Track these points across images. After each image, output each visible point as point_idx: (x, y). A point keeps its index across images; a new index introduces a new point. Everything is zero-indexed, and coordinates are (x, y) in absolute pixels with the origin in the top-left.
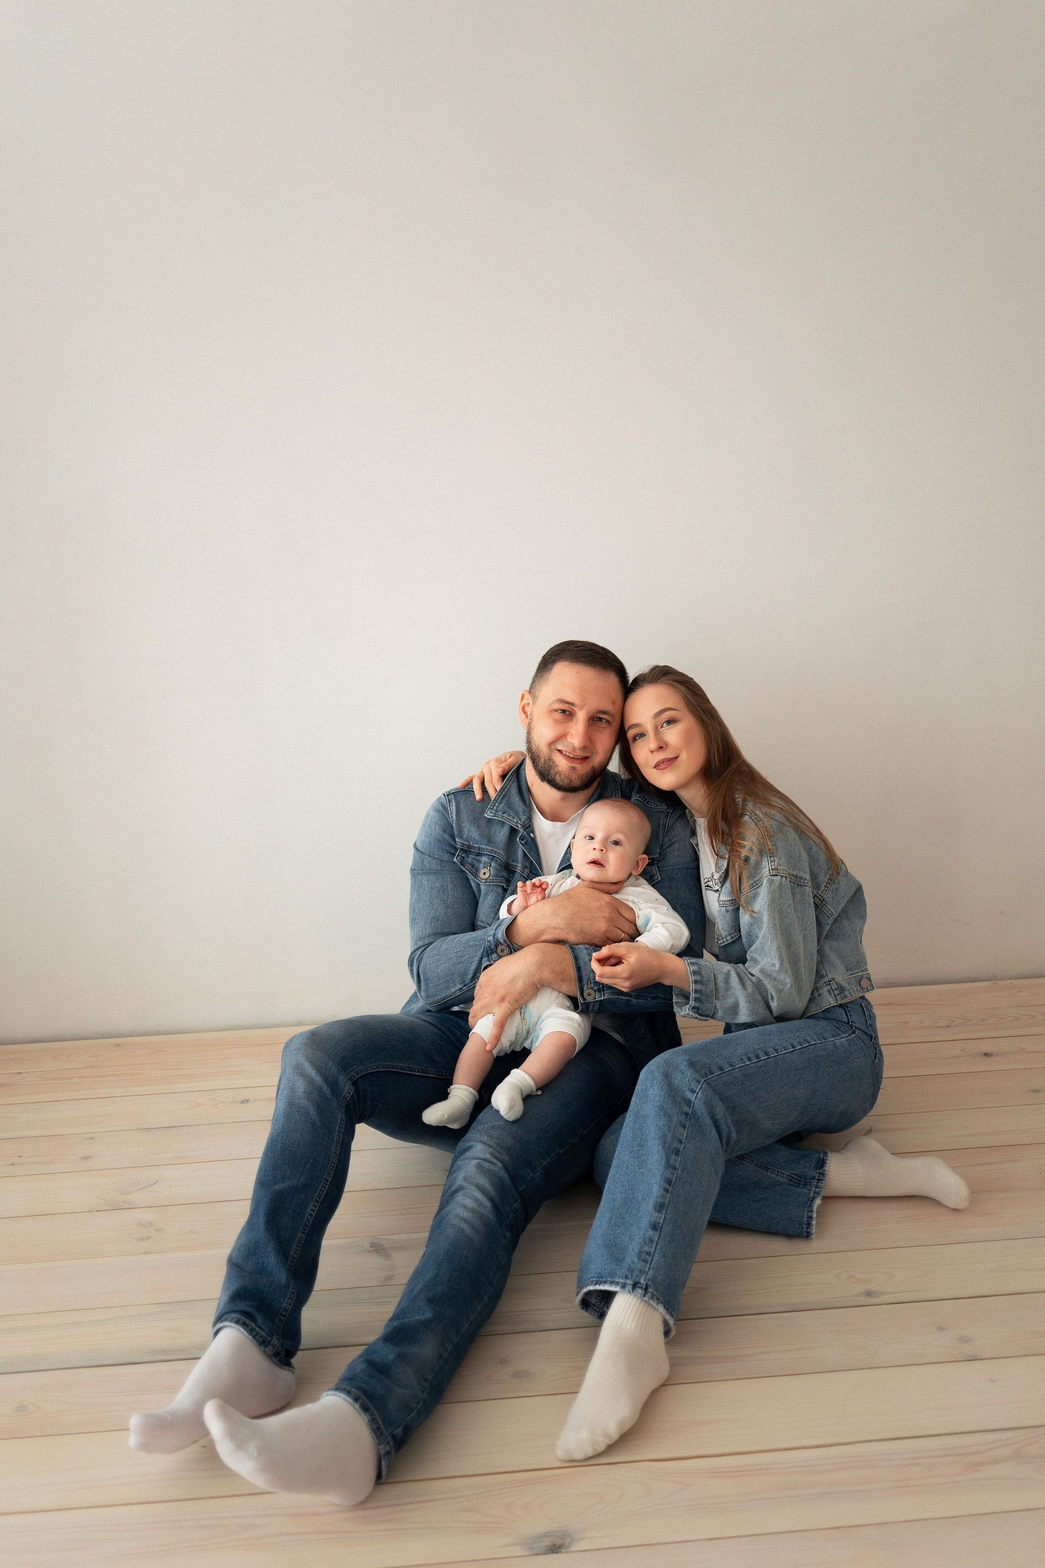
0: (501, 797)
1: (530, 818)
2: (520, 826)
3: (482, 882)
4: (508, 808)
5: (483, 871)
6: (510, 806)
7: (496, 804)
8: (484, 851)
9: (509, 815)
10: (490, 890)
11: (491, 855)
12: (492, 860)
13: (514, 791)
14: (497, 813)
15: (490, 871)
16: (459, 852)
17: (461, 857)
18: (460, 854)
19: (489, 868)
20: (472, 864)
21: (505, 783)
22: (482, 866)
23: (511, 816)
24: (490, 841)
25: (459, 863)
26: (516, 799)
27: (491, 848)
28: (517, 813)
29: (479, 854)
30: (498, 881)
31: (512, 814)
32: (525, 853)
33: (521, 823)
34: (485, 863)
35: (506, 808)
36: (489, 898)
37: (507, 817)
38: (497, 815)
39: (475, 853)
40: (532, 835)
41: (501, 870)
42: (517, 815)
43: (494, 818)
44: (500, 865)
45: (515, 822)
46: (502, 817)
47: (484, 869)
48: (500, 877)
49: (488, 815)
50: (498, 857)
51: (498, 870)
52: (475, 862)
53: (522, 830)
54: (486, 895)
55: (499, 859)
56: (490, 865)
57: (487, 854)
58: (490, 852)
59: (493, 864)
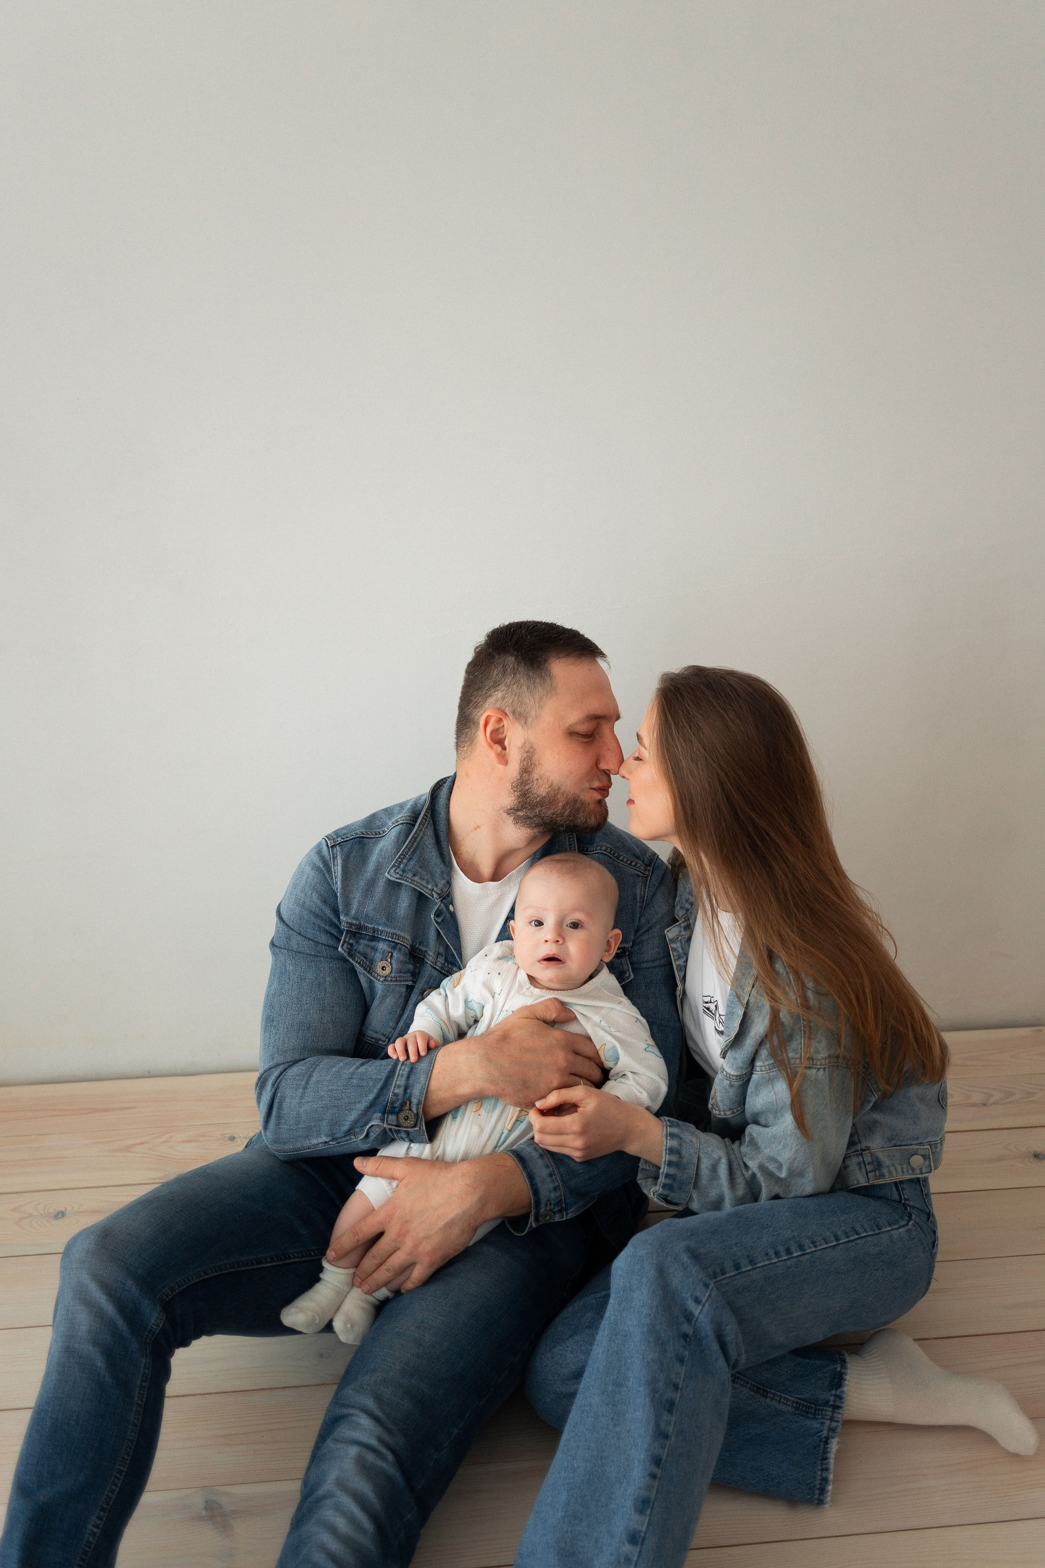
0: (412, 850)
1: (449, 882)
2: (435, 895)
3: (378, 980)
4: (421, 867)
5: (379, 964)
6: (423, 861)
7: (403, 859)
9: (421, 879)
10: (392, 989)
11: (392, 941)
12: (394, 948)
13: (430, 840)
14: (405, 874)
15: (390, 963)
16: (346, 937)
17: (348, 942)
18: (347, 939)
19: (389, 960)
20: (365, 954)
21: (417, 829)
22: (379, 956)
23: (424, 879)
24: (390, 917)
25: (343, 950)
26: (432, 854)
27: (392, 931)
28: (432, 876)
29: (374, 939)
30: (402, 977)
31: (426, 877)
32: (439, 934)
33: (438, 892)
34: (383, 952)
35: (417, 868)
36: (388, 1000)
37: (419, 882)
38: (405, 878)
39: (367, 937)
40: (451, 908)
41: (406, 962)
42: (432, 879)
43: (399, 881)
44: (405, 954)
45: (430, 889)
46: (412, 880)
47: (381, 960)
48: (405, 973)
49: (391, 876)
50: (402, 943)
51: (403, 963)
52: (368, 950)
53: (438, 901)
54: (384, 997)
55: (403, 945)
56: (392, 956)
57: (386, 938)
58: (390, 935)
59: (395, 955)
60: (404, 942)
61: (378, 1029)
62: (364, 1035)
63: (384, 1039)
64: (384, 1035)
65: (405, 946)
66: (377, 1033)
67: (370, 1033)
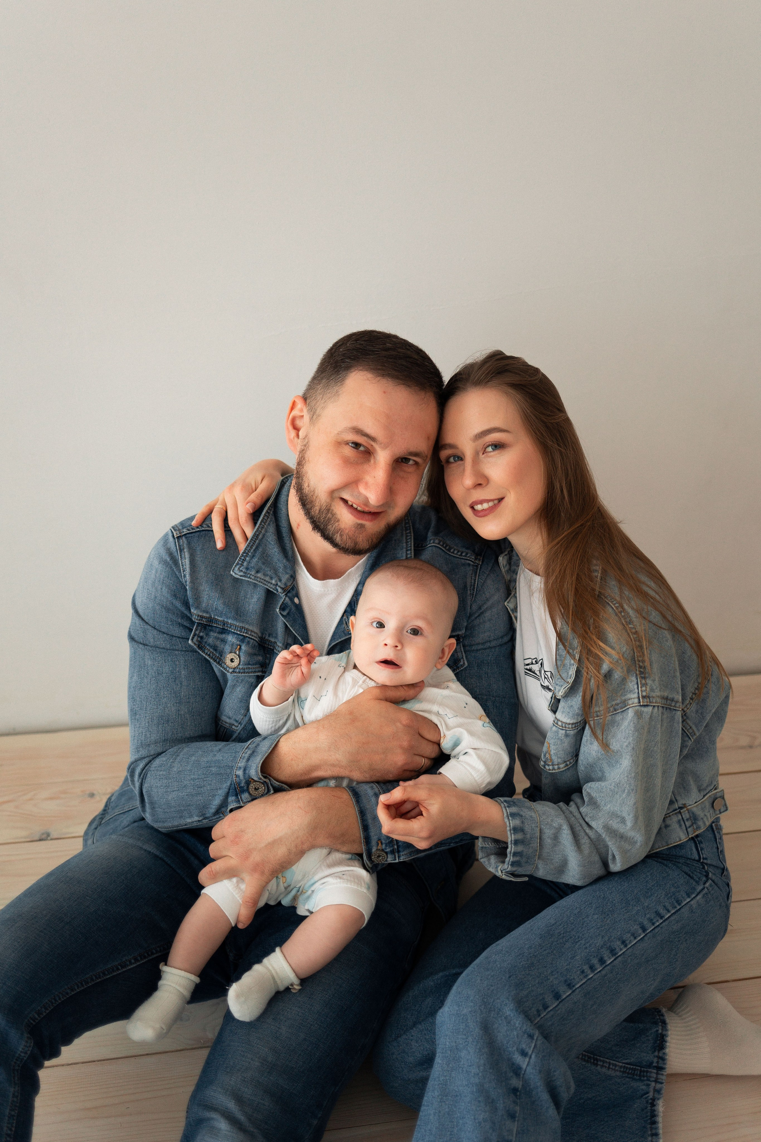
0: (254, 547)
1: (293, 577)
2: (280, 590)
3: (228, 671)
4: (264, 564)
5: (229, 657)
6: (266, 560)
7: (247, 559)
8: (230, 627)
9: (265, 575)
10: (240, 681)
11: (241, 635)
12: (242, 641)
13: (270, 538)
14: (247, 571)
15: (239, 656)
16: (196, 630)
17: (199, 636)
18: (197, 632)
19: (238, 652)
20: (214, 646)
21: (258, 527)
23: (267, 577)
24: (239, 613)
25: (195, 647)
27: (241, 625)
28: (276, 571)
29: (223, 631)
30: (251, 668)
31: (269, 573)
32: (286, 626)
33: (282, 587)
34: (232, 645)
35: (260, 564)
36: (238, 690)
37: (262, 578)
38: (249, 576)
39: (218, 630)
40: (296, 600)
41: (255, 654)
42: (276, 574)
43: (243, 578)
44: (253, 647)
45: (274, 585)
46: (255, 577)
47: (231, 652)
48: (253, 664)
49: (236, 574)
50: (251, 637)
51: (251, 655)
52: (218, 643)
53: (283, 595)
54: (234, 686)
55: (251, 639)
56: (240, 648)
57: (236, 632)
58: (239, 629)
59: (243, 647)
60: (252, 636)
61: (231, 714)
62: (220, 719)
63: (236, 724)
64: (237, 721)
65: (253, 639)
66: (230, 718)
67: (224, 718)
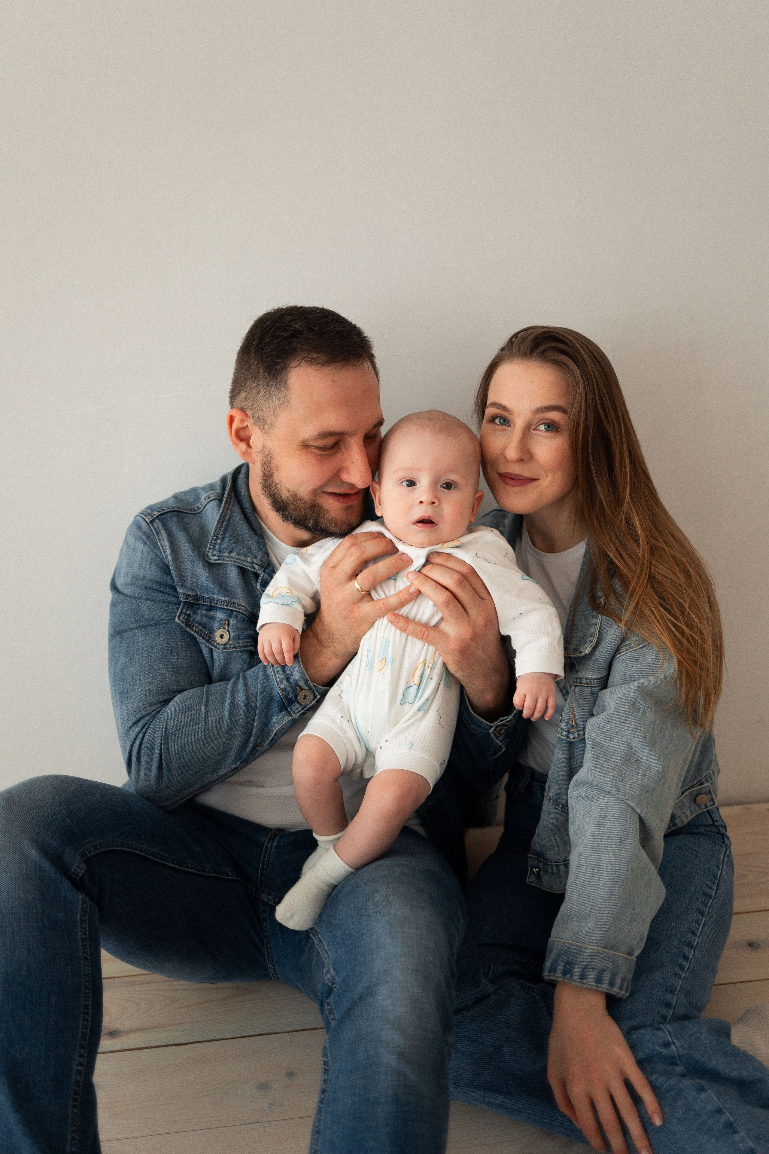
0: (223, 529)
1: (267, 553)
2: (257, 567)
3: (218, 649)
4: (236, 543)
5: (218, 633)
6: (237, 539)
7: (218, 541)
8: (217, 603)
9: (238, 554)
10: (231, 659)
11: (228, 610)
12: (231, 616)
13: (238, 518)
14: (222, 554)
15: (228, 631)
16: (183, 608)
17: (185, 614)
18: (184, 611)
19: (226, 628)
20: (203, 624)
21: (224, 508)
22: (216, 625)
23: (241, 554)
24: (223, 588)
25: (182, 625)
26: (244, 529)
27: (227, 599)
28: (249, 549)
29: (211, 608)
30: (241, 644)
31: (243, 551)
33: (258, 563)
34: (220, 621)
35: (232, 544)
37: (237, 557)
38: (222, 558)
39: (205, 607)
41: (245, 629)
42: (250, 552)
43: (219, 561)
44: (242, 620)
45: (250, 563)
46: (229, 558)
47: (219, 628)
48: (243, 639)
49: (209, 558)
50: (238, 610)
51: (241, 628)
52: (206, 620)
53: (261, 572)
54: (227, 664)
55: (239, 612)
56: (229, 623)
57: (222, 607)
58: (225, 604)
59: (232, 622)
60: (240, 609)
65: (241, 613)
